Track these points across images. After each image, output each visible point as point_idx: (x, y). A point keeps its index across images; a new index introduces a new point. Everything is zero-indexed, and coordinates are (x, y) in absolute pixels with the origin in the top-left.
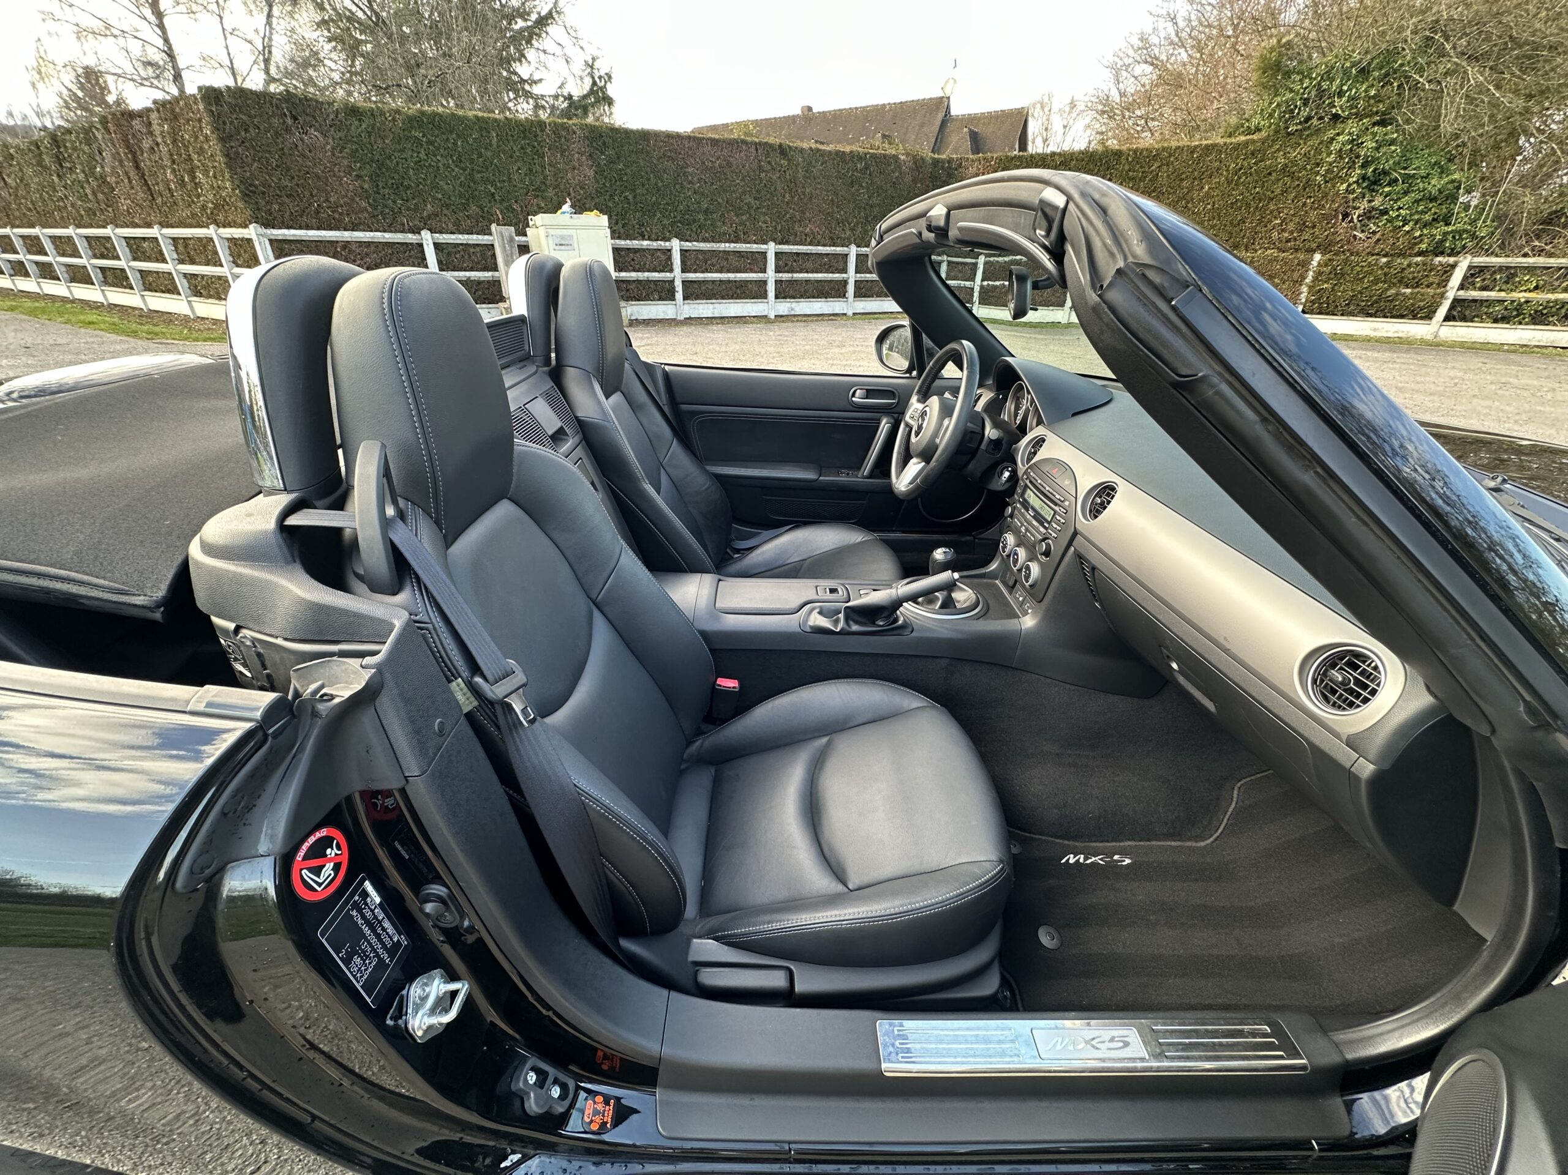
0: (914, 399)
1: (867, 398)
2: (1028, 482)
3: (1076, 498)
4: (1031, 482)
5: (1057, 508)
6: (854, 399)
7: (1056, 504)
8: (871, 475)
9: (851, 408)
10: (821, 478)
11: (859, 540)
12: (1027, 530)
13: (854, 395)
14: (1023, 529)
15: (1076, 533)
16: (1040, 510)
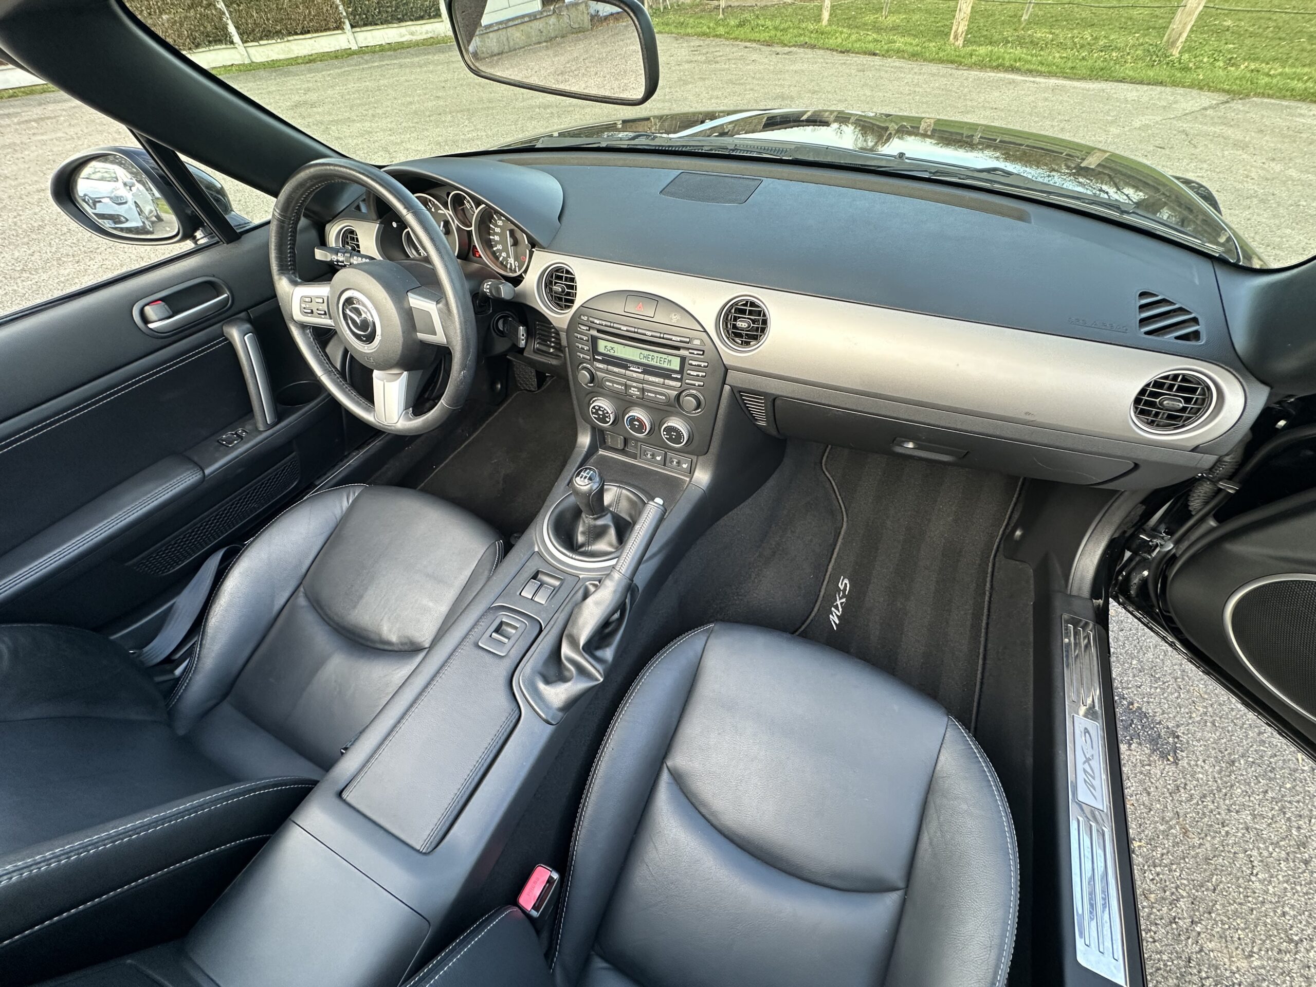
0: (283, 285)
1: (175, 313)
2: (595, 333)
3: (705, 331)
4: (599, 331)
5: (683, 352)
6: (151, 326)
7: (678, 348)
8: (279, 416)
9: (160, 343)
10: (207, 472)
11: (345, 505)
12: (643, 390)
13: (146, 320)
14: (634, 392)
15: (726, 370)
16: (644, 361)
